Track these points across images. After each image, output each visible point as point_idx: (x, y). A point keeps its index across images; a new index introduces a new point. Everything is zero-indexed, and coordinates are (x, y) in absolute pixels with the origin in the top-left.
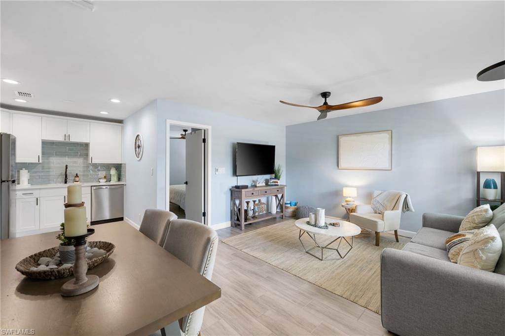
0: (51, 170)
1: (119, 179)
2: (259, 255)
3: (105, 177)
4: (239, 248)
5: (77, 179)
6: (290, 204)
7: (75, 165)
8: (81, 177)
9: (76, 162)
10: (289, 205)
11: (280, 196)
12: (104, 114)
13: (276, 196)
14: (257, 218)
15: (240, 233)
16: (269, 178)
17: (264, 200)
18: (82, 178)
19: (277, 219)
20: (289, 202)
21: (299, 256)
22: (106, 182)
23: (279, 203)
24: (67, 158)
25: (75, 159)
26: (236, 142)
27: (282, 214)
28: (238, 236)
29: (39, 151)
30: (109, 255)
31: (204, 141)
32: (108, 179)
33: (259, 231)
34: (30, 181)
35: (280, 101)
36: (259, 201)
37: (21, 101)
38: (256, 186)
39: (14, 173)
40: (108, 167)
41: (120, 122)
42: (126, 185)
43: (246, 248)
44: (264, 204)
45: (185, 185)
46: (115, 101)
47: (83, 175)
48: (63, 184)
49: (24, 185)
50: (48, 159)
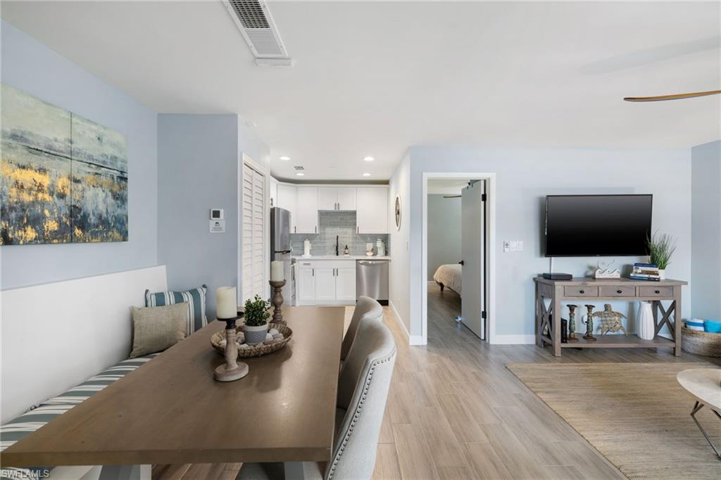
0: (326, 241)
1: (386, 253)
2: (570, 415)
3: (372, 250)
4: (533, 387)
5: (347, 251)
6: (704, 325)
7: (345, 236)
8: (350, 249)
9: (346, 233)
10: (702, 329)
11: (666, 304)
12: (367, 176)
13: (656, 304)
14: (595, 340)
15: (550, 362)
16: (633, 264)
17: (619, 306)
19: (660, 355)
20: (701, 322)
21: (688, 458)
22: (373, 255)
23: (666, 319)
24: (338, 229)
25: (345, 230)
26: (545, 194)
27: (673, 345)
28: (544, 366)
29: (316, 222)
30: (288, 341)
31: (484, 198)
32: (375, 251)
33: (594, 366)
34: (311, 252)
35: (625, 99)
36: (607, 307)
37: (300, 175)
38: (593, 278)
39: (287, 243)
40: (374, 238)
41: (387, 182)
43: (547, 393)
44: (620, 315)
45: (460, 265)
46: (369, 159)
47: (353, 247)
48: (335, 256)
49: (307, 255)
50: (324, 230)
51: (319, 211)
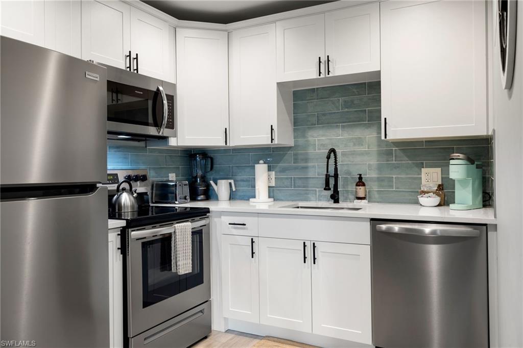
0: (310, 164)
3: (440, 187)
5: (361, 191)
7: (358, 149)
8: (373, 187)
9: (359, 141)
18: (375, 188)
24: (340, 131)
34: (272, 193)
42: (495, 227)
47: (380, 180)
48: (331, 204)
49: (262, 200)
50: (304, 136)
51: (280, 85)
